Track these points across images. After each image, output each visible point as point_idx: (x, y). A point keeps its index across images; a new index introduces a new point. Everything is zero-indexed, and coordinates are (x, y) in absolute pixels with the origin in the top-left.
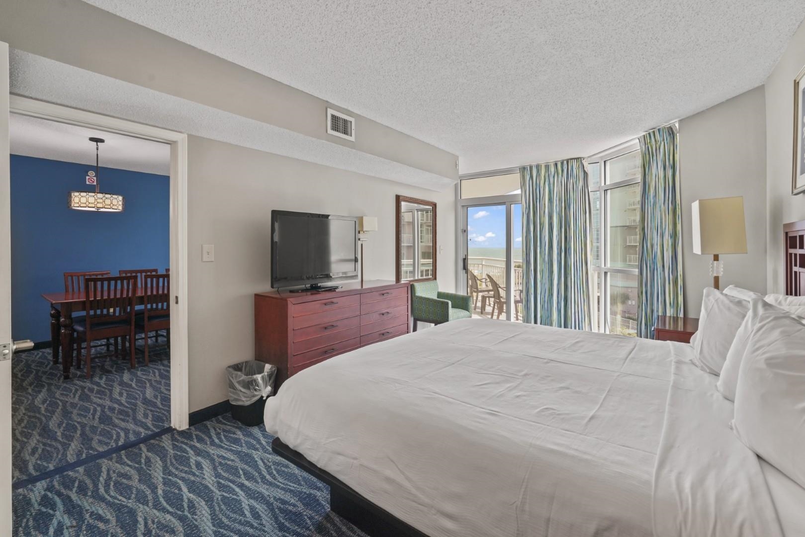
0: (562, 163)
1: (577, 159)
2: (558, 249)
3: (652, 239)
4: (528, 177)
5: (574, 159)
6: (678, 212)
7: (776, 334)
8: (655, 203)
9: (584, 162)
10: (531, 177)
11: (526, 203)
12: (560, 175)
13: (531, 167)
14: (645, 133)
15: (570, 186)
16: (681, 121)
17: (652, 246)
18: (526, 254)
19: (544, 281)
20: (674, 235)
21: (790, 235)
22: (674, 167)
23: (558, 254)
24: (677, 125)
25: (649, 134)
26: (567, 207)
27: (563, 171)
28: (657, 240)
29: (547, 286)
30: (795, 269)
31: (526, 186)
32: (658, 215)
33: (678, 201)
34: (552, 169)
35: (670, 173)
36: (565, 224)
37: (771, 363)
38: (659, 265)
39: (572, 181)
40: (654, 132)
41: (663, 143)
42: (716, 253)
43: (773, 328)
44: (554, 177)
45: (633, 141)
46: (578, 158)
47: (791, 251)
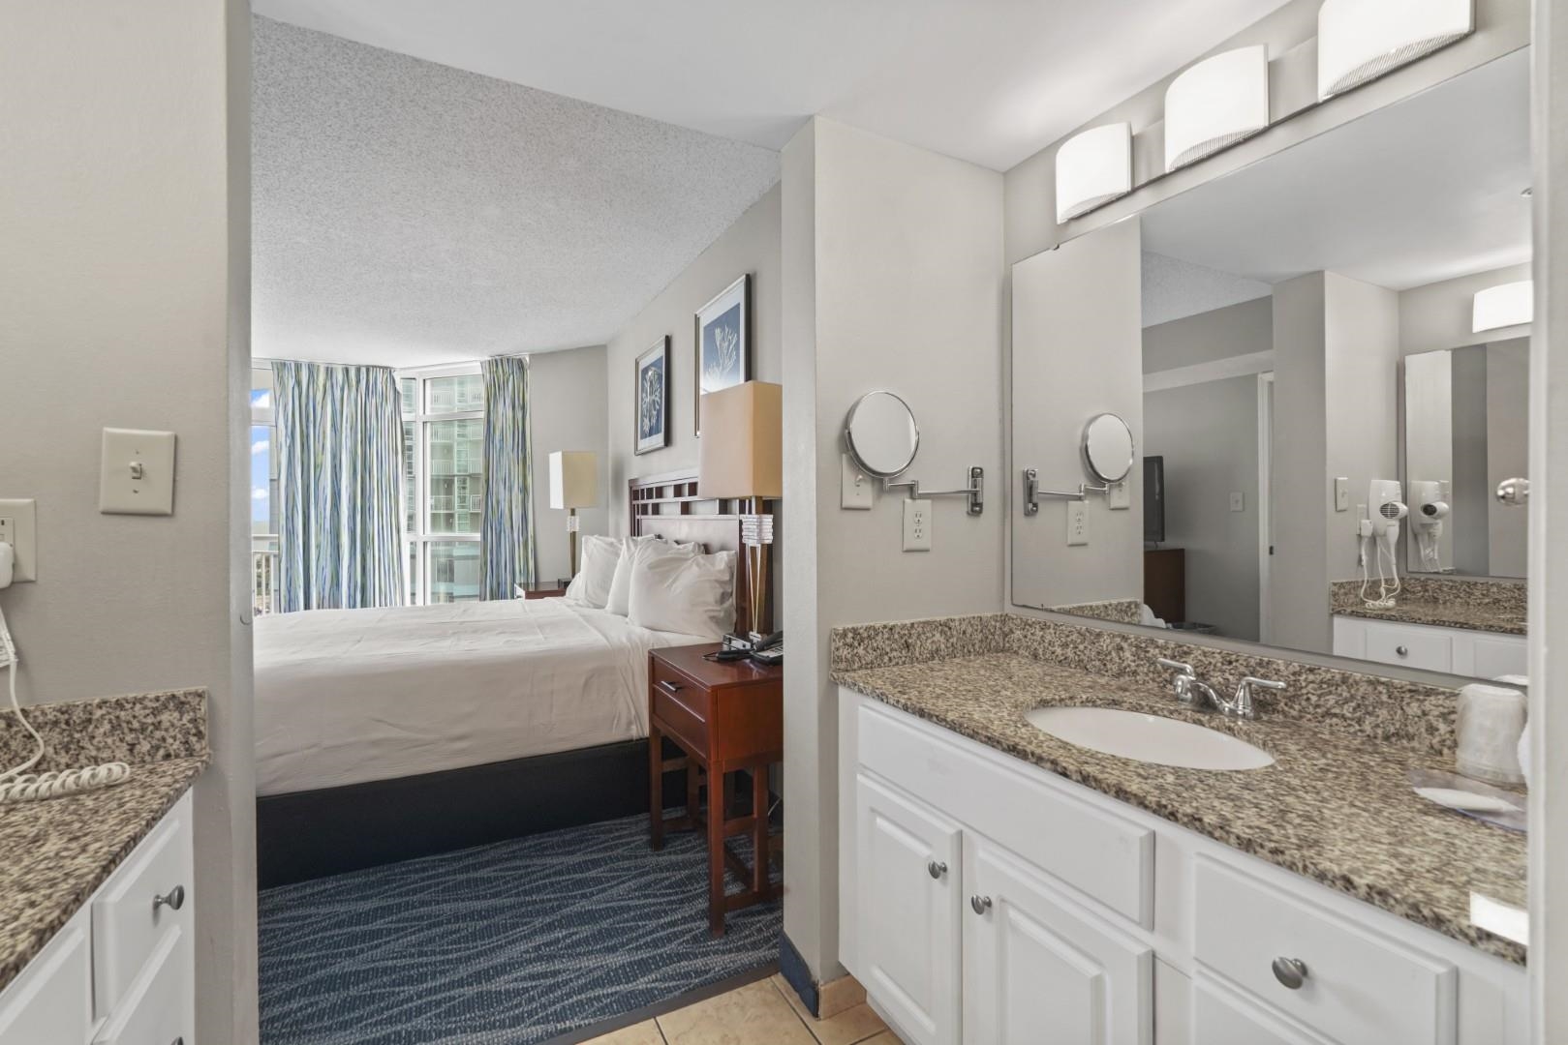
0: (358, 370)
1: (385, 368)
2: (349, 509)
3: (498, 493)
4: (291, 382)
5: (380, 367)
6: (528, 462)
7: (650, 550)
8: (502, 448)
9: (395, 374)
10: (299, 383)
11: (286, 427)
12: (354, 389)
13: (298, 366)
14: (490, 359)
15: (371, 410)
16: (532, 356)
17: (498, 502)
18: (287, 517)
19: (322, 562)
20: (524, 490)
21: (634, 488)
22: (523, 408)
23: (349, 517)
24: (528, 359)
25: (496, 361)
26: (366, 440)
27: (358, 382)
28: (503, 495)
29: (328, 572)
30: (637, 517)
31: (287, 396)
32: (505, 461)
33: (528, 450)
34: (340, 376)
35: (519, 415)
36: (363, 469)
37: (651, 567)
38: (508, 525)
39: (374, 401)
40: (502, 360)
41: (511, 377)
42: (573, 507)
43: (648, 547)
44: (342, 390)
45: (472, 363)
46: (387, 368)
47: (635, 502)
